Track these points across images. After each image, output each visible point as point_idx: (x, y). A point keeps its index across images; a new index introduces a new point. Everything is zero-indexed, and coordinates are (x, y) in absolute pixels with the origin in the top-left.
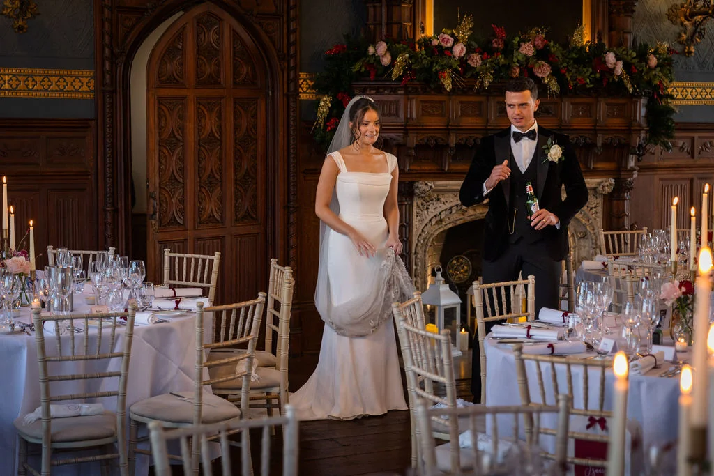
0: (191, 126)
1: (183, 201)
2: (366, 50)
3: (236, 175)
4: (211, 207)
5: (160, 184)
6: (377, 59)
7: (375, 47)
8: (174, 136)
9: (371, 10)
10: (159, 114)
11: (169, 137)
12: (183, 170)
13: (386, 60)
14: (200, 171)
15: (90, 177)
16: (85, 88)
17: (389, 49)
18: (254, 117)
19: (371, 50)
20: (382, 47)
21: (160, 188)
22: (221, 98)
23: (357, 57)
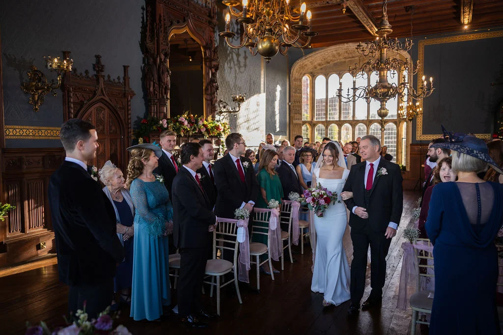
2: (159, 122)
6: (162, 126)
9: (153, 108)
13: (166, 126)
17: (167, 123)
18: (116, 145)
19: (161, 122)
20: (165, 121)
22: (105, 139)
23: (155, 124)
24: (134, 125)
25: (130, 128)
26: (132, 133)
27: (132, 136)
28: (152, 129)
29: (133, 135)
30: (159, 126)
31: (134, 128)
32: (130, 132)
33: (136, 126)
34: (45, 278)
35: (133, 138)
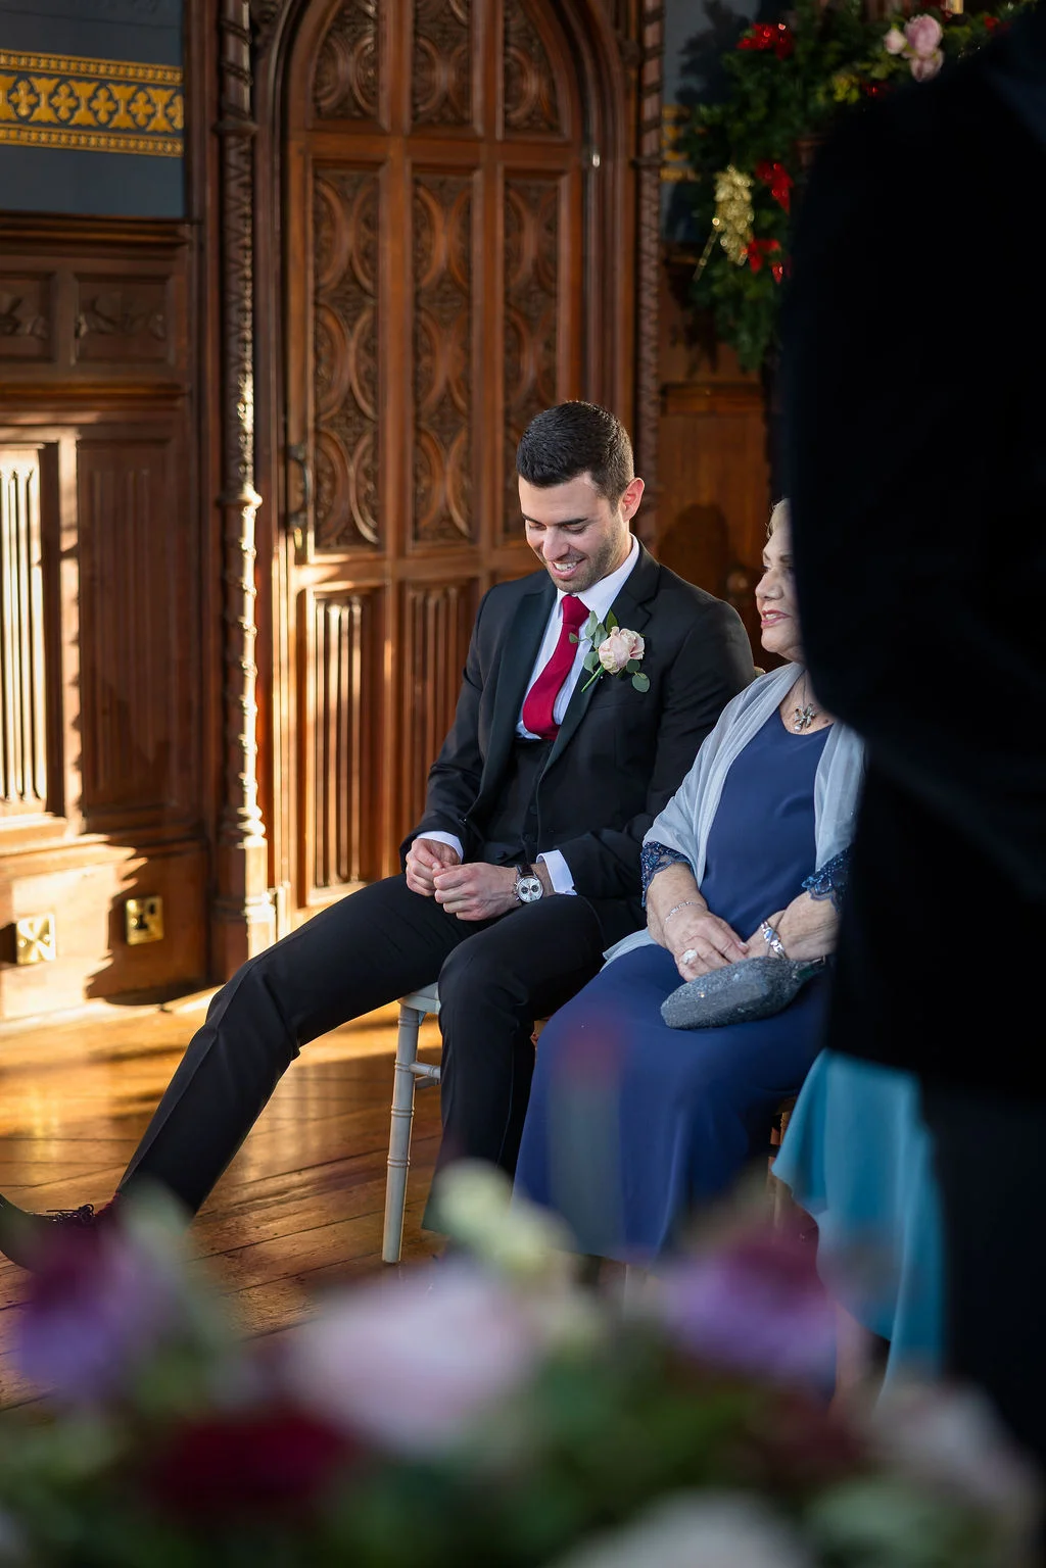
0: (393, 251)
1: (374, 475)
2: (877, 36)
3: (507, 398)
4: (445, 490)
5: (316, 419)
6: (900, 70)
7: (902, 30)
8: (356, 281)
10: (316, 212)
11: (343, 281)
12: (372, 381)
14: (419, 383)
15: (179, 403)
16: (159, 122)
17: (940, 45)
18: (551, 227)
19: (895, 41)
20: (927, 31)
21: (317, 431)
22: (471, 169)
23: (845, 59)
24: (687, 70)
25: (658, 88)
26: (669, 133)
27: (668, 155)
28: (821, 98)
29: (677, 147)
30: (878, 73)
31: (686, 97)
32: (657, 123)
33: (695, 83)
34: (45, 1164)
35: (671, 175)
